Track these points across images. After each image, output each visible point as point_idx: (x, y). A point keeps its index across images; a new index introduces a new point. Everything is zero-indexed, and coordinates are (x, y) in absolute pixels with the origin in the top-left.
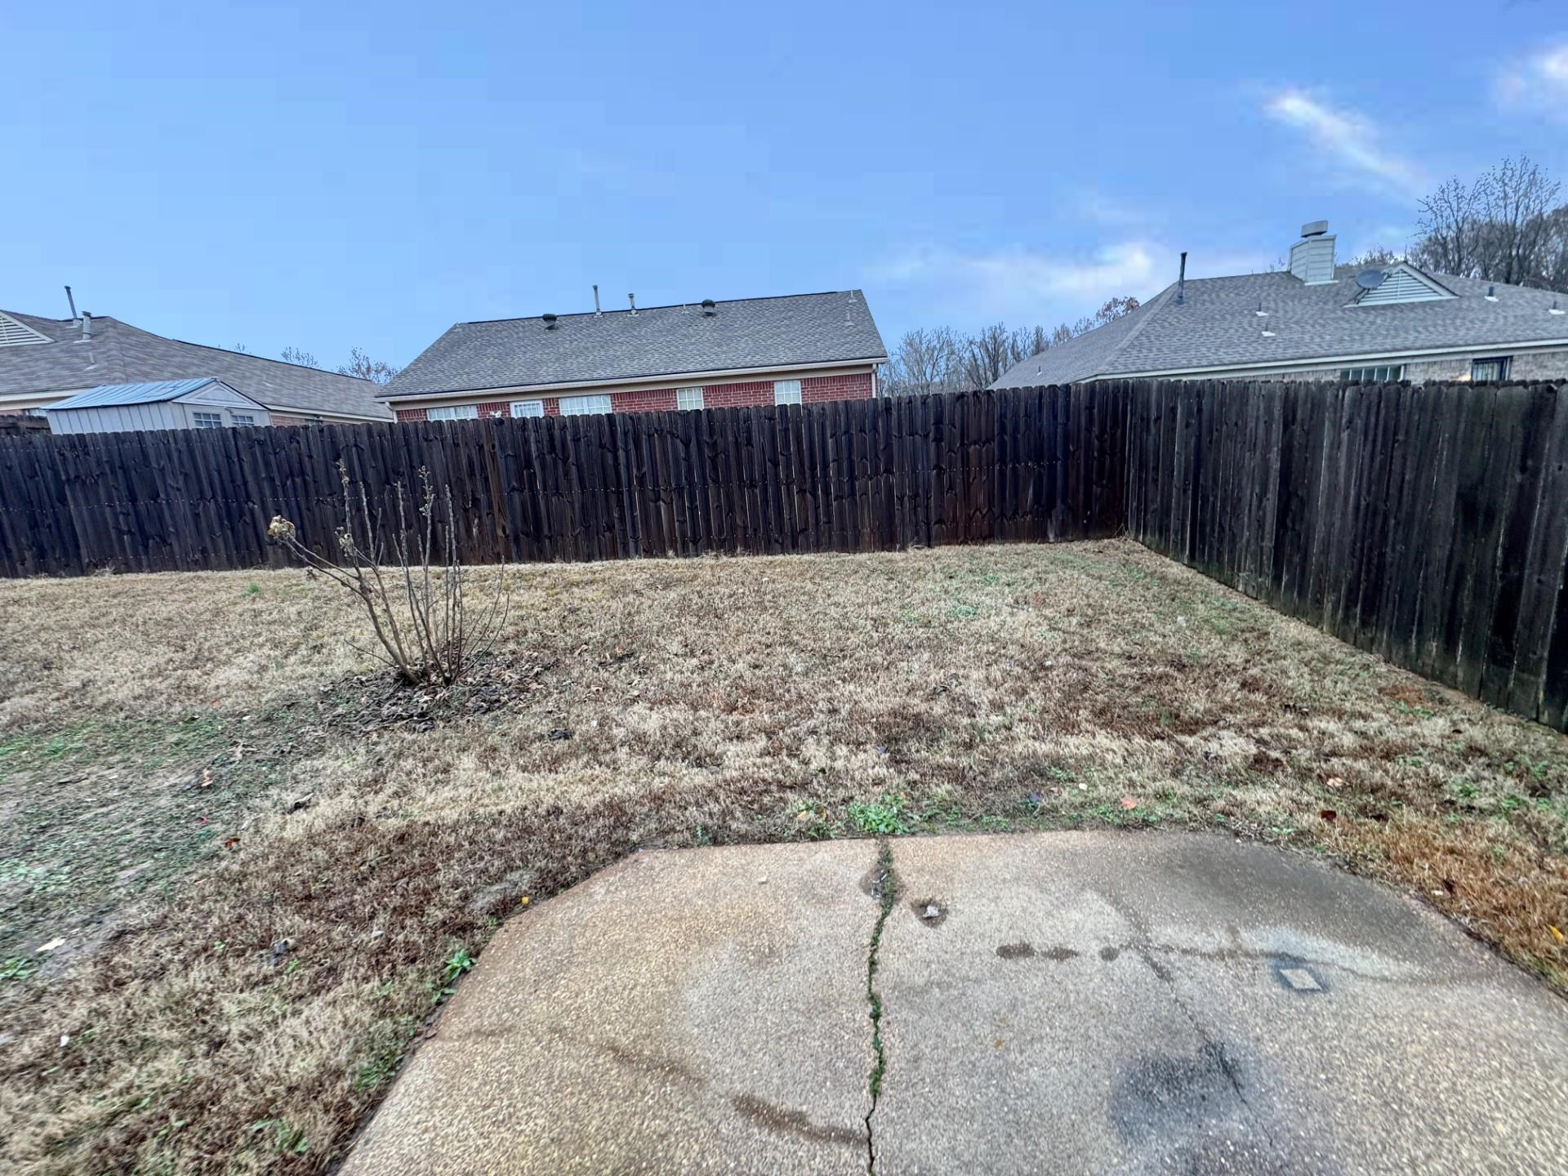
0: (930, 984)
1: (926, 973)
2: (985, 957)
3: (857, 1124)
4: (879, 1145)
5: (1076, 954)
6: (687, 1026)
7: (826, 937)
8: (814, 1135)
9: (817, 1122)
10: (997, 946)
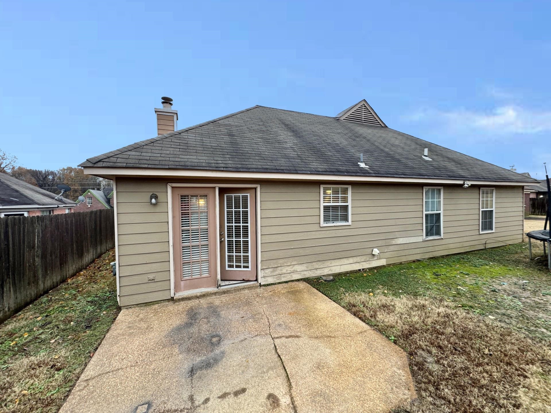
0: (268, 371)
1: (269, 375)
2: (250, 386)
3: (276, 340)
4: (271, 338)
5: (219, 397)
6: (323, 345)
7: (305, 378)
8: (283, 336)
9: (284, 338)
10: (246, 393)
